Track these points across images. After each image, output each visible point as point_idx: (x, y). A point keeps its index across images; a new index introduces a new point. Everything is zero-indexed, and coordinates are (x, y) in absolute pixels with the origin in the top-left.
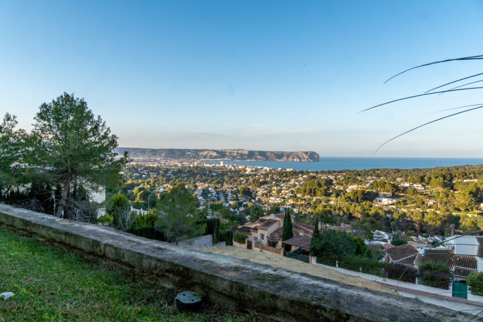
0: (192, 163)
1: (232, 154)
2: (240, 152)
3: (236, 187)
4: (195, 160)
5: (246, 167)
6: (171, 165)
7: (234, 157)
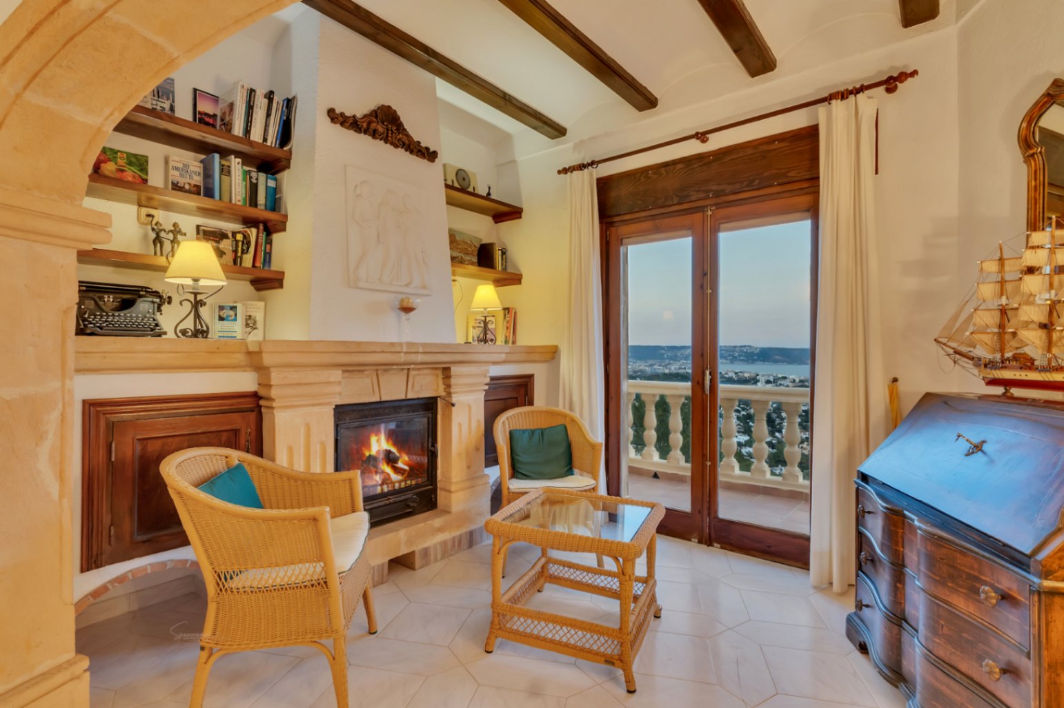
0: (668, 366)
1: (731, 353)
2: (745, 350)
3: (743, 409)
4: (671, 362)
5: (758, 375)
6: (636, 370)
7: (736, 357)
